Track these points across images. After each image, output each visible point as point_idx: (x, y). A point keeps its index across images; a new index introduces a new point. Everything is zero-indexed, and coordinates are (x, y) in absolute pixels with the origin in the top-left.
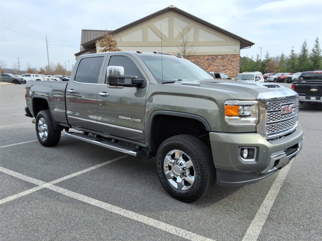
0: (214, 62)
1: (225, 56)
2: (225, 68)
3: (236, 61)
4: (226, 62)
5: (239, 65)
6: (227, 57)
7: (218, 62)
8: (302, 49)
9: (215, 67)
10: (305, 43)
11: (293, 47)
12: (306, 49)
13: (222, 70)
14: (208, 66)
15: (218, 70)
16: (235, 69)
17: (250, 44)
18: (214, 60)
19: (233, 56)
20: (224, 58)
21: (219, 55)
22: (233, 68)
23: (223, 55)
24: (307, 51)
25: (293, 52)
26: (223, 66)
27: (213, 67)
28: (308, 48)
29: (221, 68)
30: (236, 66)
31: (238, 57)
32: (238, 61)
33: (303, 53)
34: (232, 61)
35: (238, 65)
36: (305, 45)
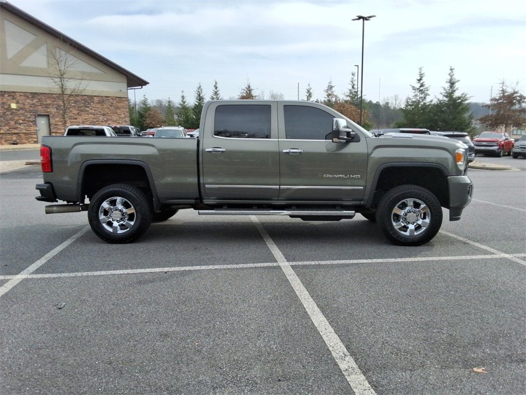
0: (88, 107)
1: (105, 99)
2: (107, 119)
3: (123, 107)
4: (108, 108)
5: (128, 114)
6: (108, 100)
7: (93, 107)
8: (197, 95)
9: (90, 115)
10: (200, 87)
11: (183, 92)
12: (201, 96)
13: (103, 122)
14: (78, 114)
15: (95, 120)
16: (123, 120)
17: (142, 83)
18: (87, 103)
19: (117, 99)
20: (103, 101)
21: (95, 96)
22: (120, 118)
23: (102, 97)
24: (203, 99)
25: (184, 99)
26: (104, 115)
27: (86, 115)
28: (204, 95)
29: (101, 118)
30: (123, 116)
31: (125, 102)
32: (127, 108)
33: (198, 101)
34: (117, 108)
35: (126, 113)
36: (200, 90)
